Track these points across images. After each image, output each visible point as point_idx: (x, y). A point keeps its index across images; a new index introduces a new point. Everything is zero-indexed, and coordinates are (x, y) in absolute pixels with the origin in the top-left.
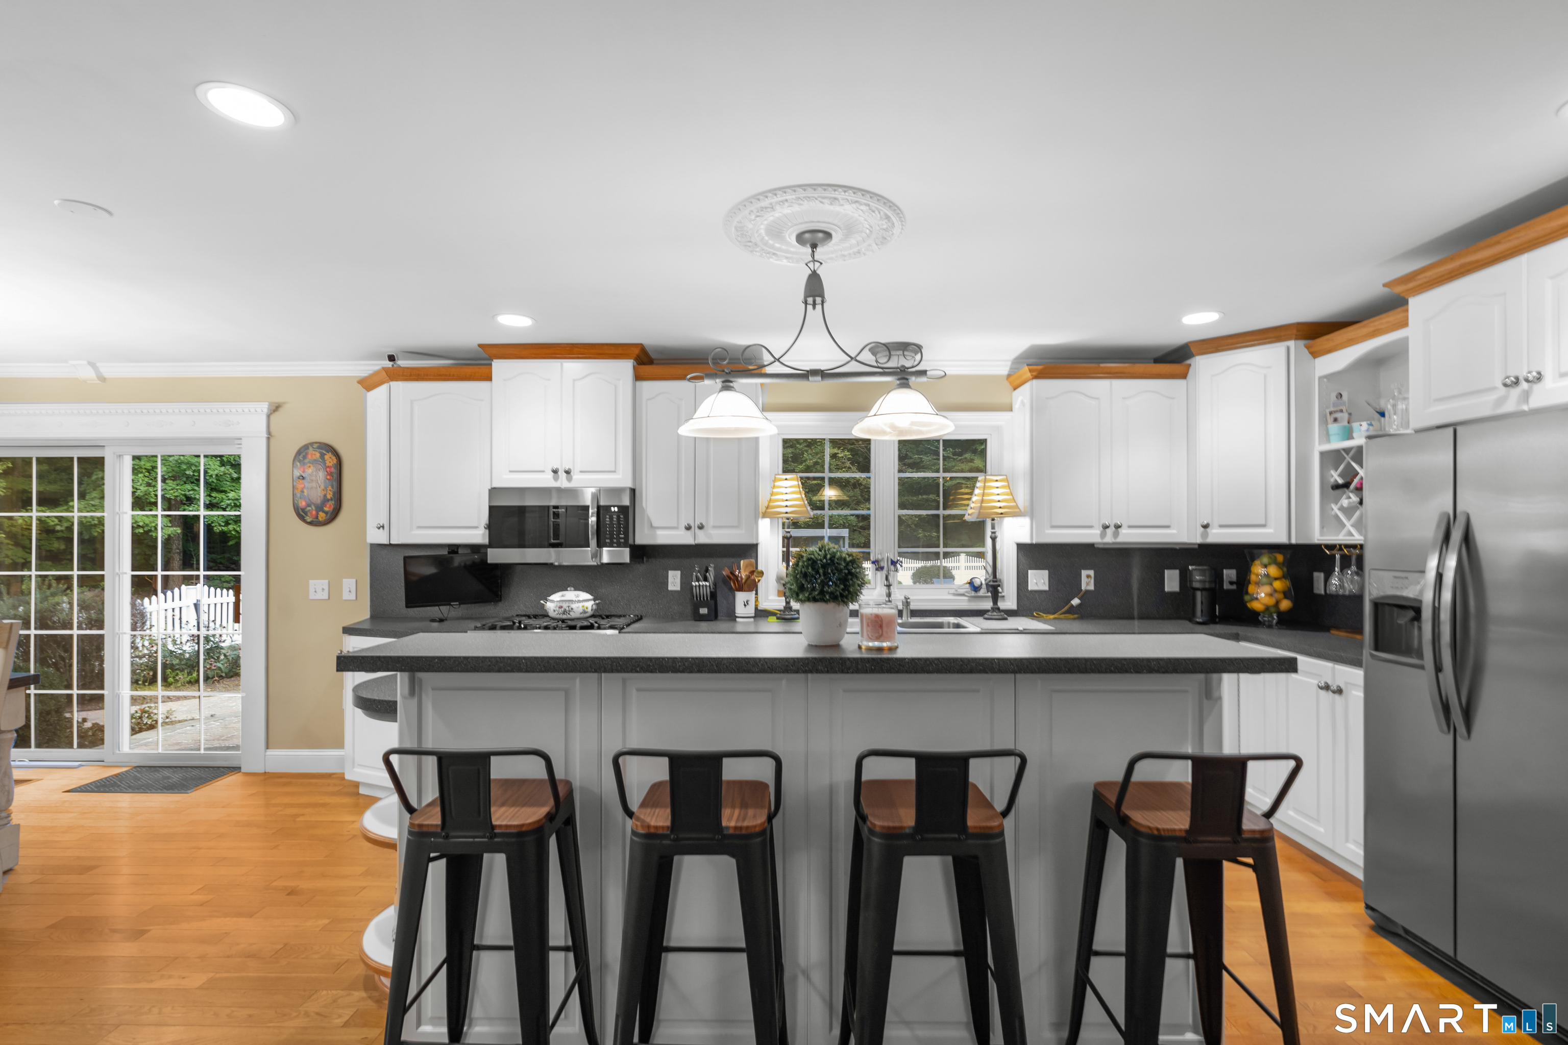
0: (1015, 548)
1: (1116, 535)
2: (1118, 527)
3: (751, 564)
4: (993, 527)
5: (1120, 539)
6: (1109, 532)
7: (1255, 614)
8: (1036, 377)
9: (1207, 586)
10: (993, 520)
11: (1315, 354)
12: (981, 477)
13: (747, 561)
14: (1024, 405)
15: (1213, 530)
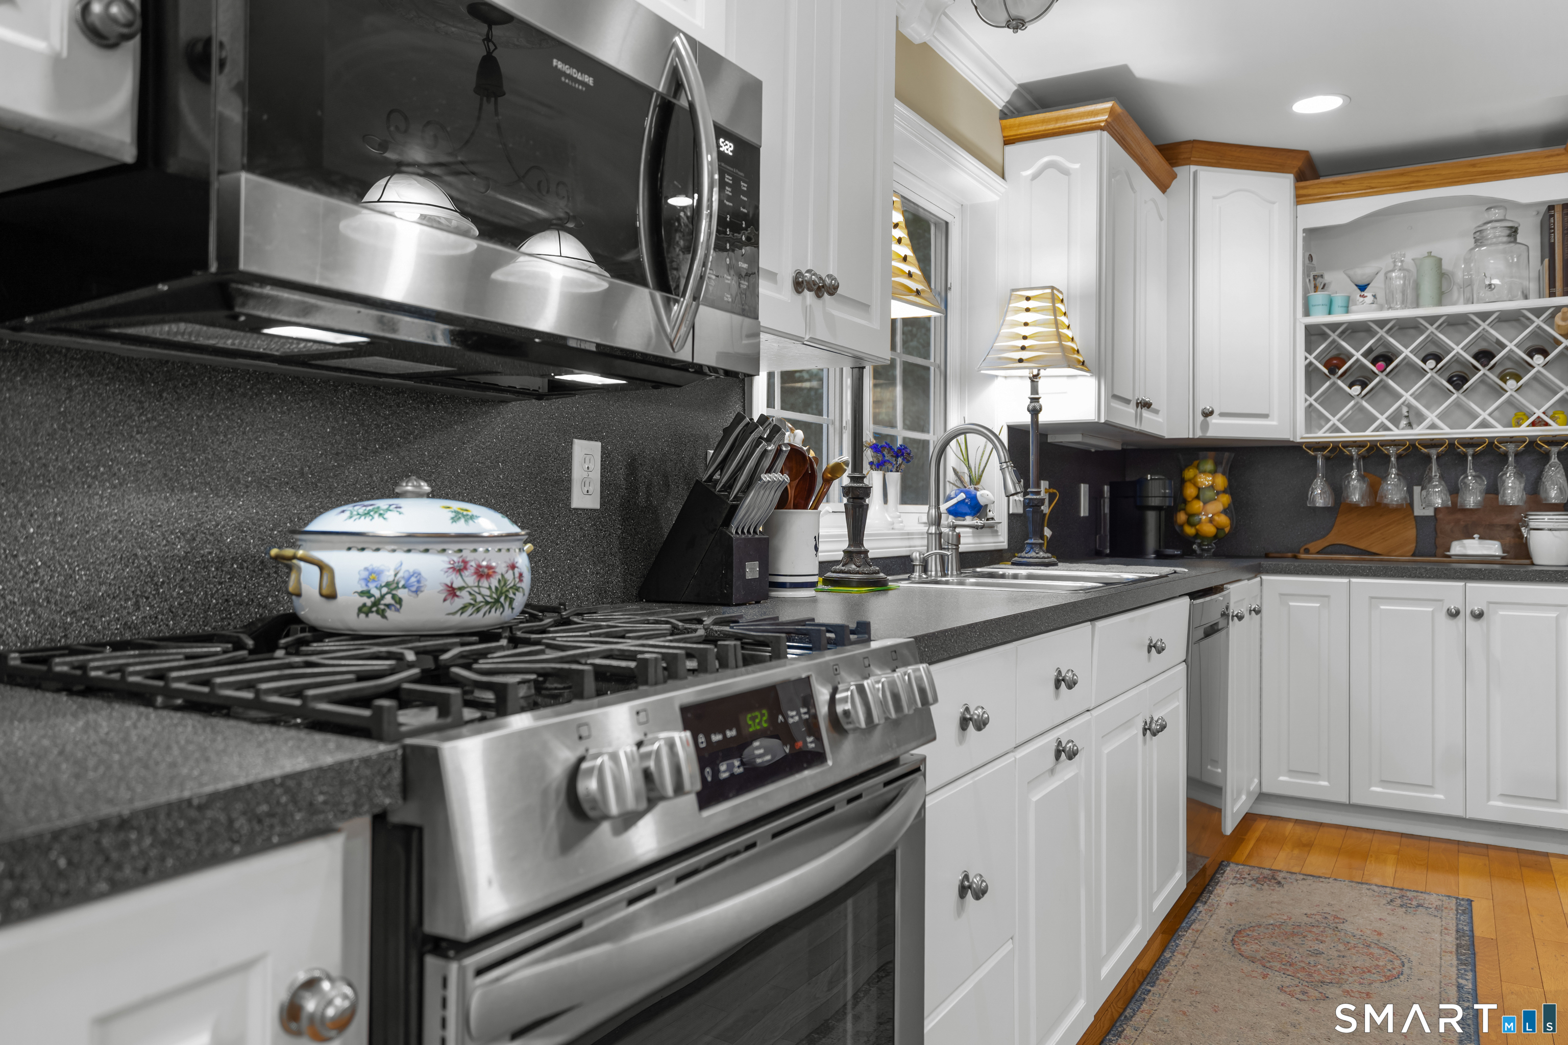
8: (1105, 128)
14: (1066, 172)
15: (1214, 420)
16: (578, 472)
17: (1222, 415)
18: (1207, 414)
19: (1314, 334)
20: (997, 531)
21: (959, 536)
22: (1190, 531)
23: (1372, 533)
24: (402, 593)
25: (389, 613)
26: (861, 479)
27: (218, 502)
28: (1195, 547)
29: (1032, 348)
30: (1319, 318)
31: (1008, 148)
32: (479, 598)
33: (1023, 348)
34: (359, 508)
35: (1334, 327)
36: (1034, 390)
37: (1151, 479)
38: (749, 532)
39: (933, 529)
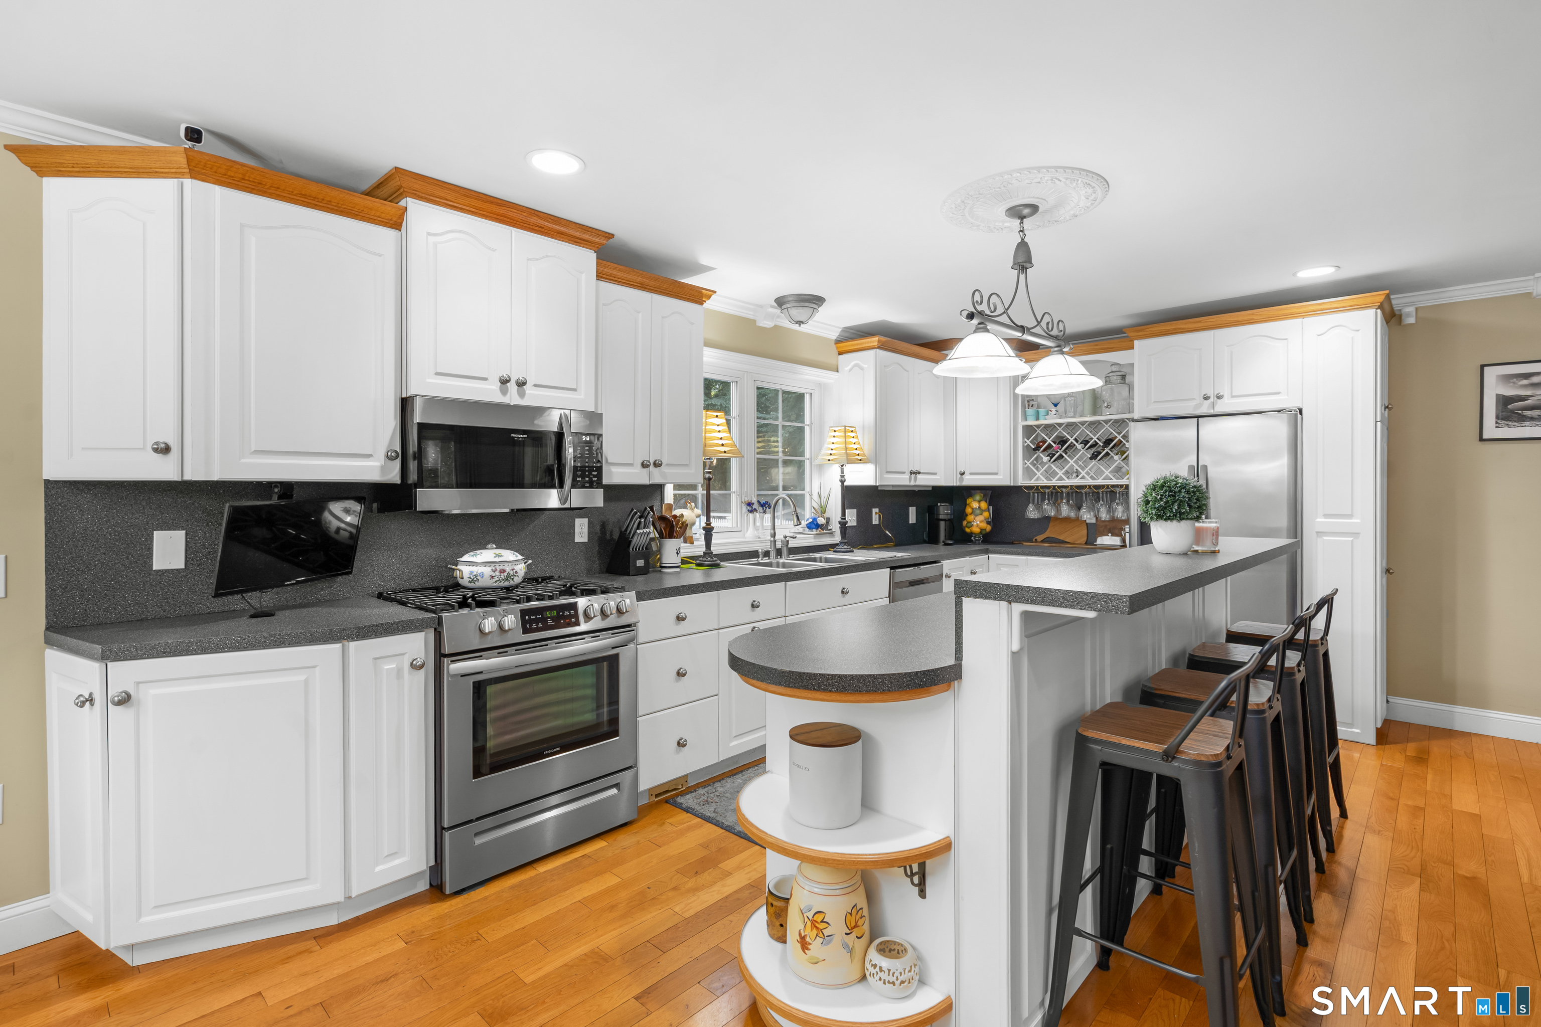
1: (917, 479)
2: (918, 473)
5: (918, 483)
6: (913, 476)
14: (862, 369)
15: (966, 477)
16: (577, 529)
17: (971, 474)
18: (962, 474)
19: (1029, 431)
20: (834, 535)
21: (788, 541)
22: (968, 530)
23: (1066, 532)
24: (478, 577)
25: (476, 583)
26: (709, 524)
27: (445, 549)
28: (972, 538)
29: (834, 454)
30: (1031, 422)
31: (840, 357)
32: (501, 579)
33: (831, 454)
34: (472, 553)
35: (1038, 426)
36: (842, 472)
37: (940, 505)
38: (639, 549)
39: (772, 539)
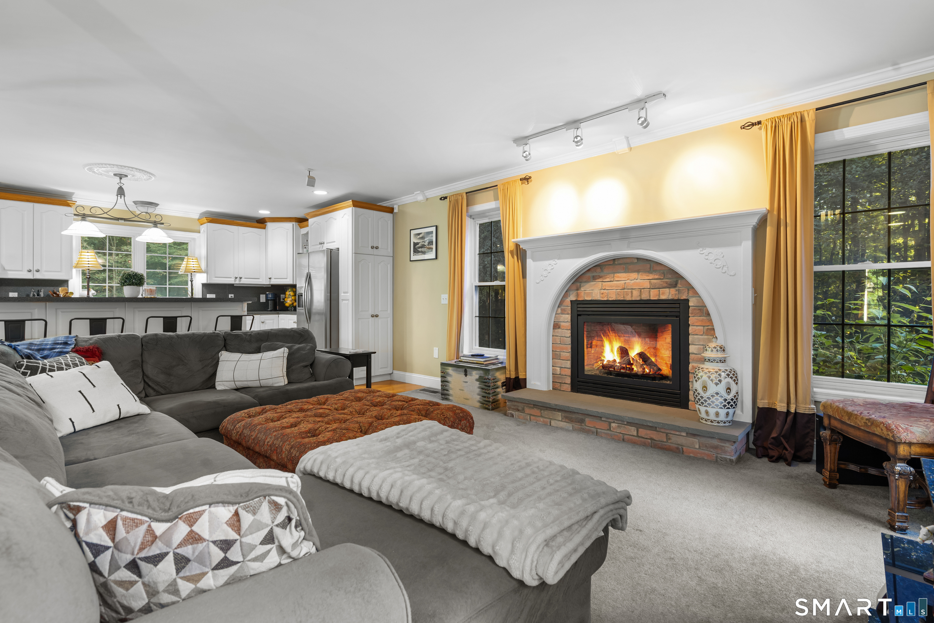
0: (201, 285)
1: (240, 281)
2: (241, 278)
3: (66, 290)
4: (191, 277)
5: (241, 282)
6: (238, 279)
7: (288, 307)
8: (209, 222)
9: (272, 299)
10: (191, 274)
11: (301, 227)
12: (186, 257)
13: (63, 288)
17: (275, 279)
18: (270, 279)
31: (201, 226)
